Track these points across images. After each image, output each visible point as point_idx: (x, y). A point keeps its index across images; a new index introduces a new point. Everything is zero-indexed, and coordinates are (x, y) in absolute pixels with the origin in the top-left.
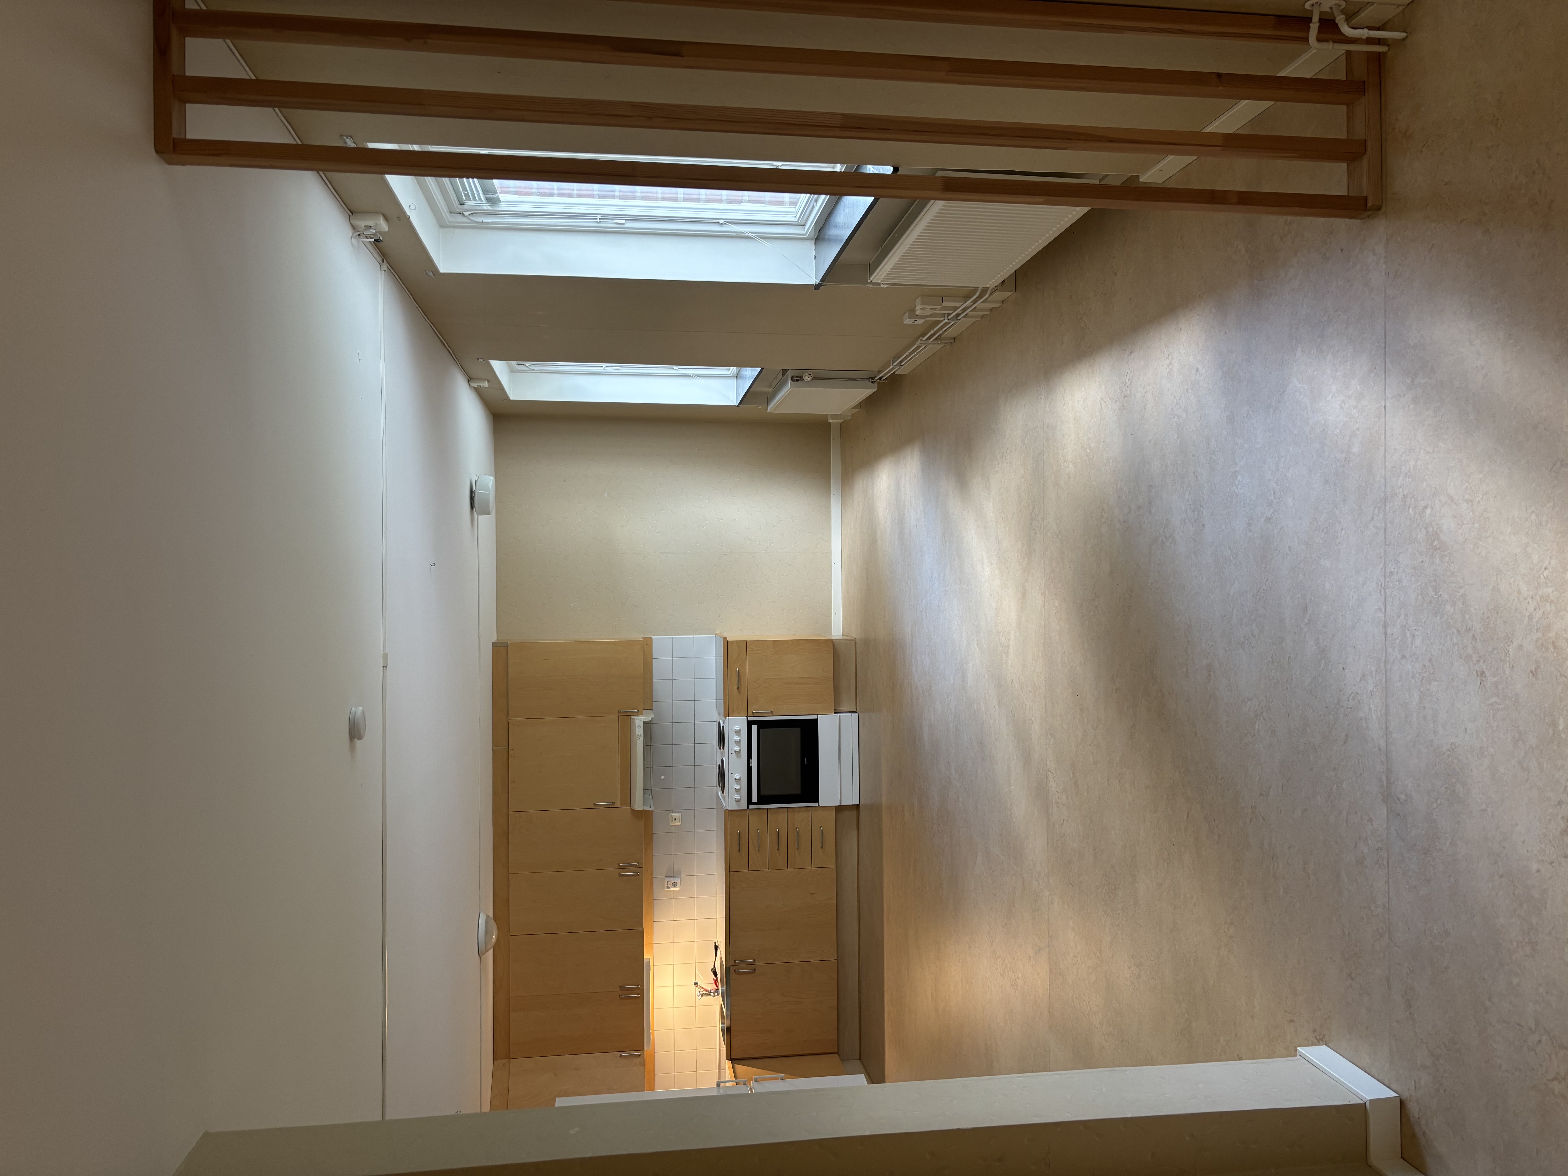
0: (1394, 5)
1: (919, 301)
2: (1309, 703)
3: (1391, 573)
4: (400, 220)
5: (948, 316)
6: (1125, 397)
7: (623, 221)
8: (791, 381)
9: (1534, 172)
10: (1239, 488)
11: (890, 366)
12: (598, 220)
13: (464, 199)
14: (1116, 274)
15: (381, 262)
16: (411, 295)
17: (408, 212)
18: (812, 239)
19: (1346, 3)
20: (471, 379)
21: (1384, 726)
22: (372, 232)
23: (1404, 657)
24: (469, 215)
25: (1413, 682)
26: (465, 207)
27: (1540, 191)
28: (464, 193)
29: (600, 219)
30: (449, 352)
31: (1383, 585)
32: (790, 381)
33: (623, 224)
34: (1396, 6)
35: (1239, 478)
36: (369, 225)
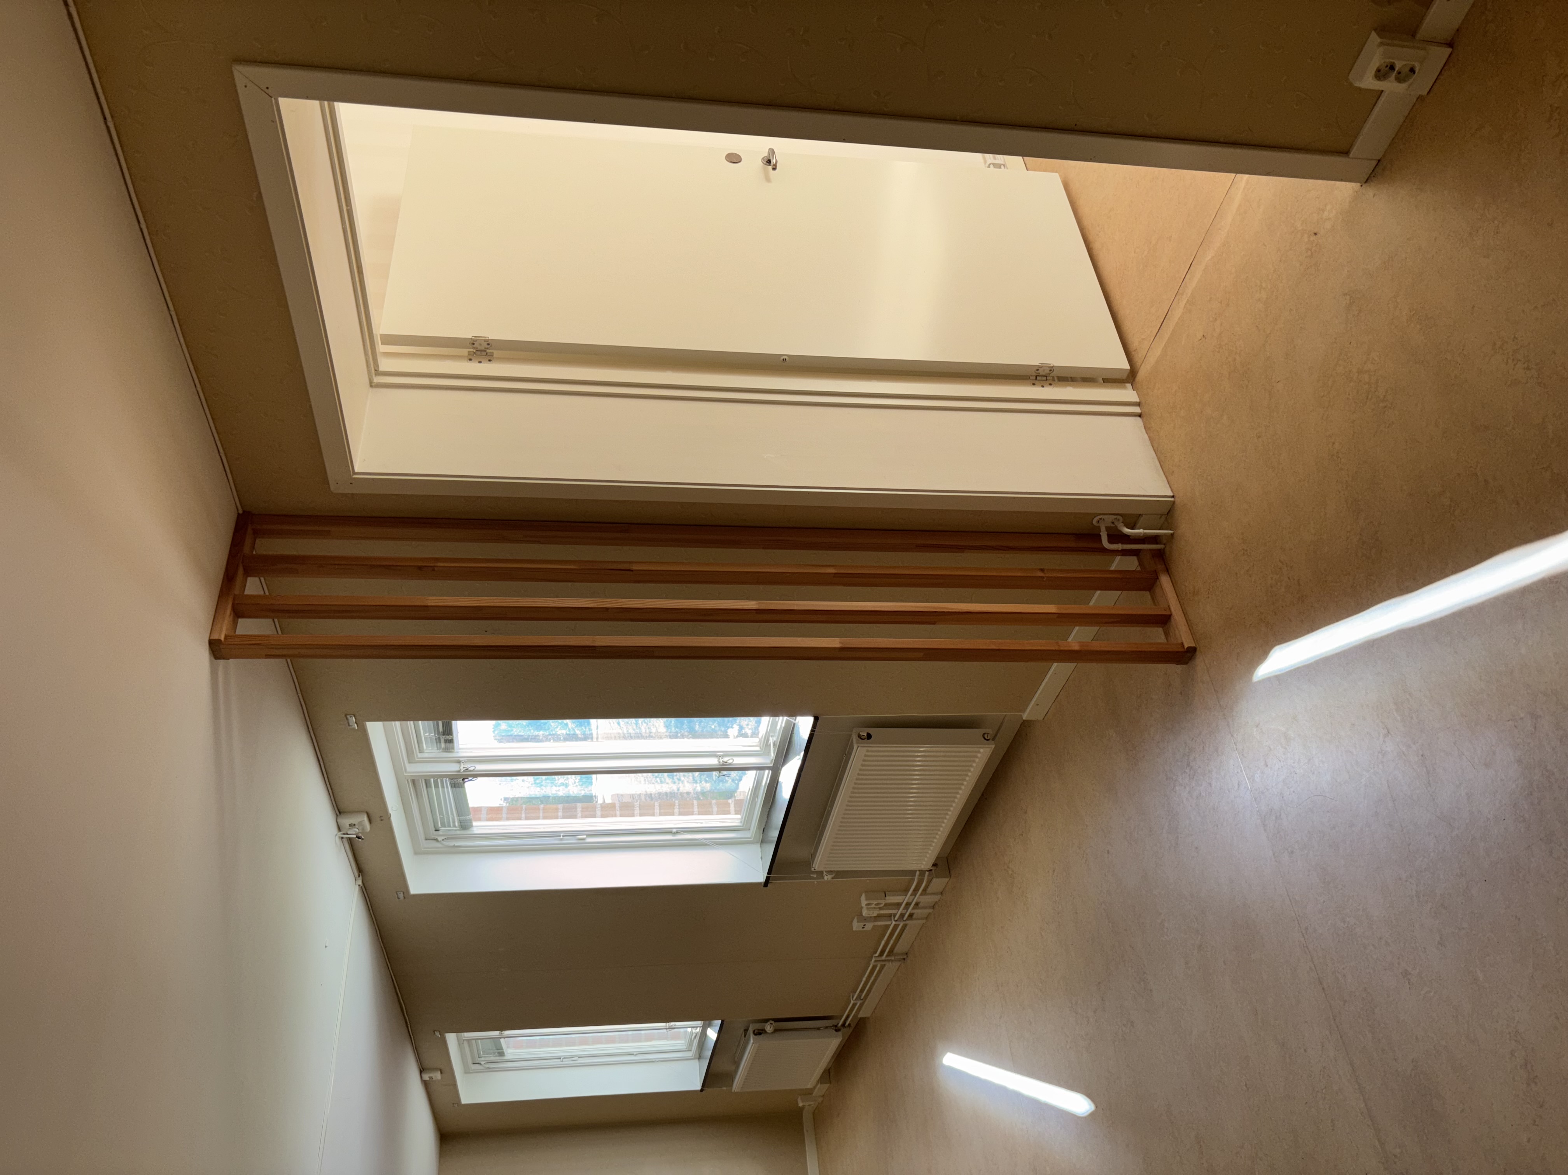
0: (1158, 515)
1: (863, 897)
2: (1291, 1110)
3: (1307, 929)
4: (382, 820)
5: (894, 917)
6: (1058, 914)
7: (585, 836)
8: (754, 1036)
9: (1280, 569)
10: (1169, 934)
11: (851, 1002)
12: (562, 837)
13: (440, 825)
14: (1026, 813)
15: (357, 876)
16: (379, 931)
17: (390, 811)
18: (757, 842)
19: (1123, 517)
20: (423, 1070)
21: (1357, 1087)
22: (355, 831)
23: (1345, 1001)
24: (443, 840)
25: (1361, 1021)
26: (440, 833)
27: (1289, 578)
28: (440, 818)
29: (563, 836)
30: (406, 1023)
31: (1305, 945)
32: (752, 1036)
33: (584, 839)
34: (1159, 516)
35: (1166, 925)
36: (353, 823)
